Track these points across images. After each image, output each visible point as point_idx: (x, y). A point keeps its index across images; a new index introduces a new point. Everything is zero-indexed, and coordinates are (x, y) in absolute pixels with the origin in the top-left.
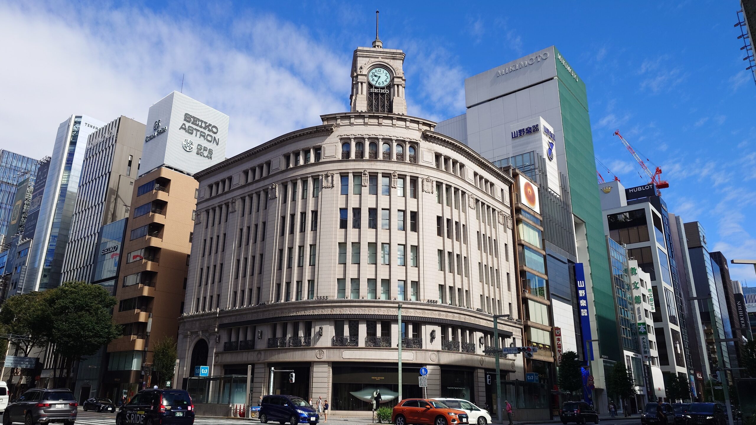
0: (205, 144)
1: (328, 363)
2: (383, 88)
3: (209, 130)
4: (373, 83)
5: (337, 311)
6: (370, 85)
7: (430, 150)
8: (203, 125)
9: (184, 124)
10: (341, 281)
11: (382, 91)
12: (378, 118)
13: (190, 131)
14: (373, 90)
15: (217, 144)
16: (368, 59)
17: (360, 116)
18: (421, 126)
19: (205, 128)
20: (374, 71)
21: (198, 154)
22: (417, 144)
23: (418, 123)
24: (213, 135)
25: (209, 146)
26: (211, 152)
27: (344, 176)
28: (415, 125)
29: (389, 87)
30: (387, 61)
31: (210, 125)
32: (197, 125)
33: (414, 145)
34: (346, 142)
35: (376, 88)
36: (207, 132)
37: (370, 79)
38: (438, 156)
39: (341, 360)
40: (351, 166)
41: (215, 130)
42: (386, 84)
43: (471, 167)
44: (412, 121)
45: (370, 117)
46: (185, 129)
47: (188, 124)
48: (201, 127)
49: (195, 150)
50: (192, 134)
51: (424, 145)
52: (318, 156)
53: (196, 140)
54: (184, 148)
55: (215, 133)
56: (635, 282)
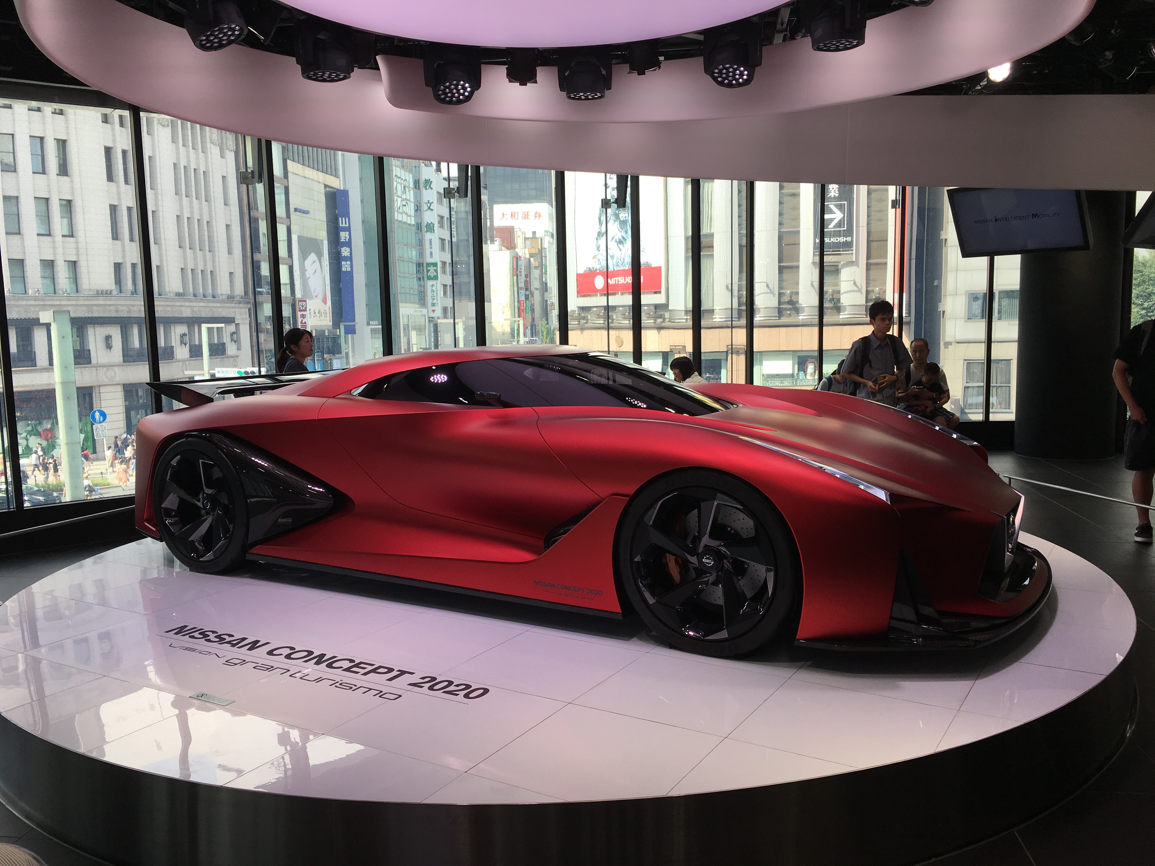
56: (429, 201)
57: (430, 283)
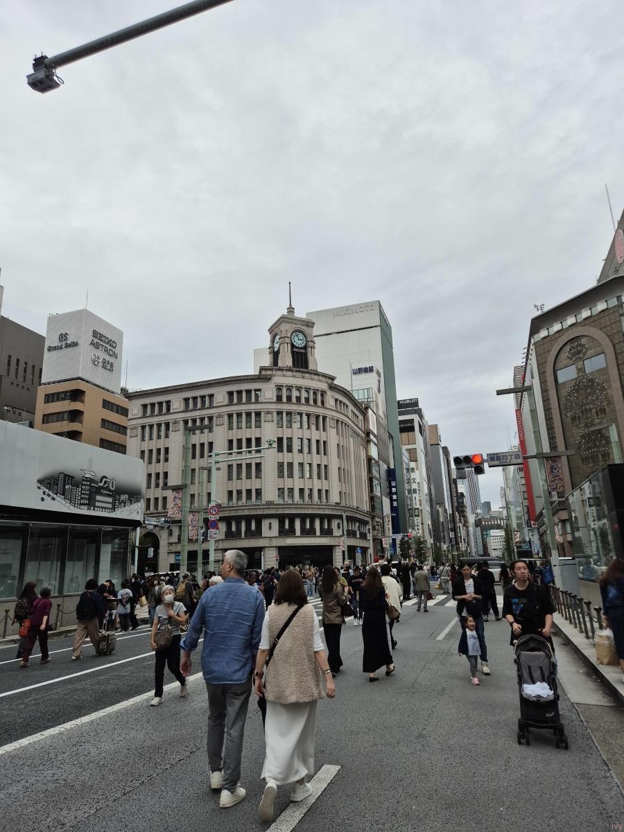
0: (108, 358)
1: (276, 547)
2: (301, 348)
3: (110, 345)
4: (295, 344)
5: (280, 512)
6: (293, 346)
7: (333, 397)
8: (106, 341)
9: (93, 340)
10: (281, 490)
11: (301, 351)
12: (302, 372)
13: (97, 346)
14: (295, 350)
15: (117, 357)
16: (290, 325)
17: (289, 370)
18: (328, 380)
19: (107, 344)
20: (294, 334)
21: (103, 367)
22: (325, 392)
23: (326, 377)
24: (113, 349)
25: (111, 360)
26: (112, 365)
27: (280, 413)
28: (324, 379)
29: (305, 348)
30: (303, 327)
31: (111, 340)
32: (102, 340)
33: (323, 393)
34: (279, 388)
35: (297, 348)
36: (109, 348)
37: (293, 340)
38: (336, 400)
39: (285, 545)
40: (285, 407)
41: (114, 345)
42: (303, 345)
43: (351, 407)
44: (323, 376)
45: (297, 371)
46: (93, 344)
47: (96, 340)
48: (105, 342)
49: (101, 364)
50: (98, 348)
51: (329, 393)
52: (257, 396)
53: (102, 355)
54: (94, 362)
55: (114, 347)
56: (414, 478)
57: (416, 518)
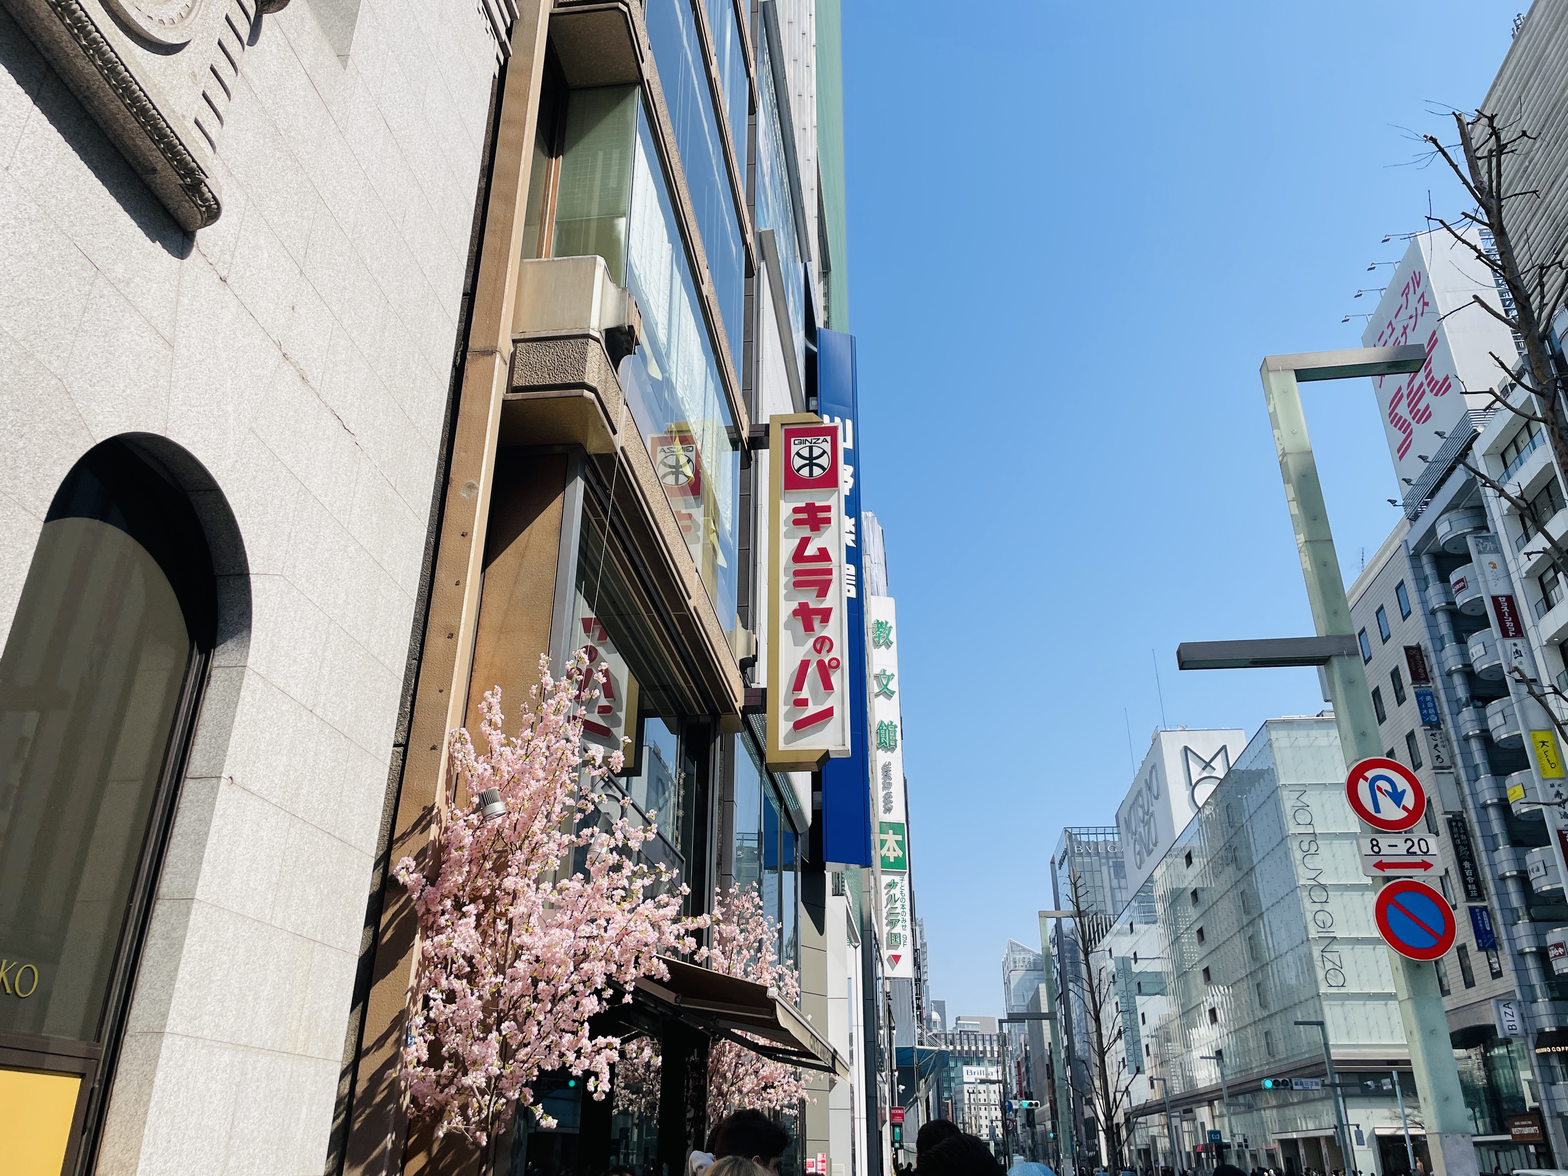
56: (884, 671)
